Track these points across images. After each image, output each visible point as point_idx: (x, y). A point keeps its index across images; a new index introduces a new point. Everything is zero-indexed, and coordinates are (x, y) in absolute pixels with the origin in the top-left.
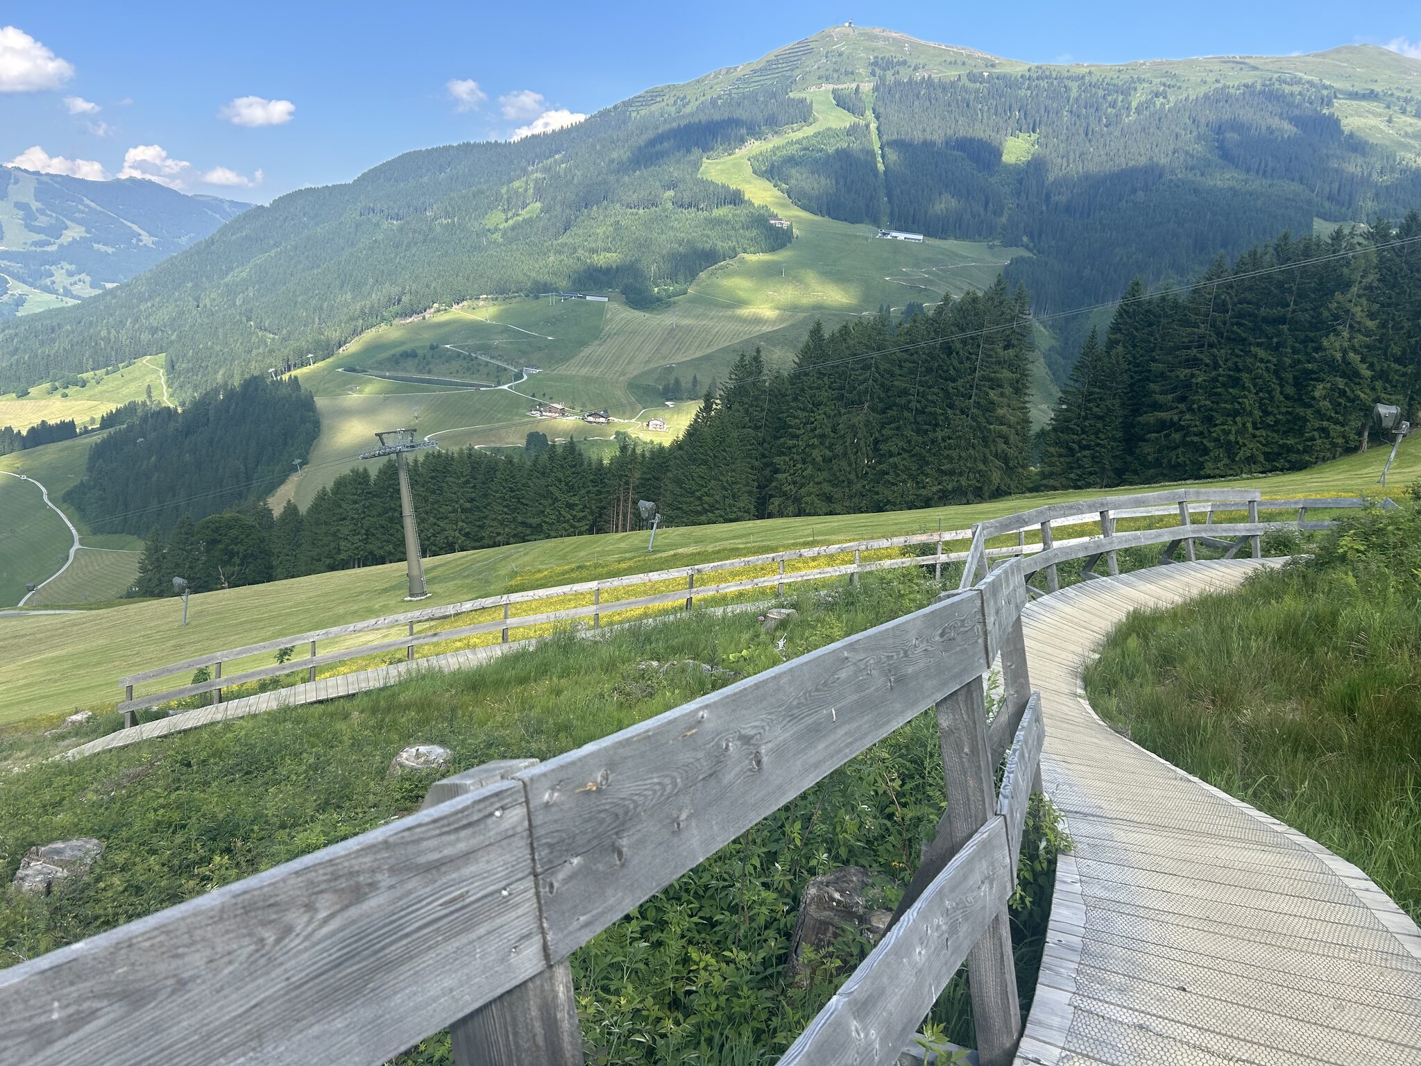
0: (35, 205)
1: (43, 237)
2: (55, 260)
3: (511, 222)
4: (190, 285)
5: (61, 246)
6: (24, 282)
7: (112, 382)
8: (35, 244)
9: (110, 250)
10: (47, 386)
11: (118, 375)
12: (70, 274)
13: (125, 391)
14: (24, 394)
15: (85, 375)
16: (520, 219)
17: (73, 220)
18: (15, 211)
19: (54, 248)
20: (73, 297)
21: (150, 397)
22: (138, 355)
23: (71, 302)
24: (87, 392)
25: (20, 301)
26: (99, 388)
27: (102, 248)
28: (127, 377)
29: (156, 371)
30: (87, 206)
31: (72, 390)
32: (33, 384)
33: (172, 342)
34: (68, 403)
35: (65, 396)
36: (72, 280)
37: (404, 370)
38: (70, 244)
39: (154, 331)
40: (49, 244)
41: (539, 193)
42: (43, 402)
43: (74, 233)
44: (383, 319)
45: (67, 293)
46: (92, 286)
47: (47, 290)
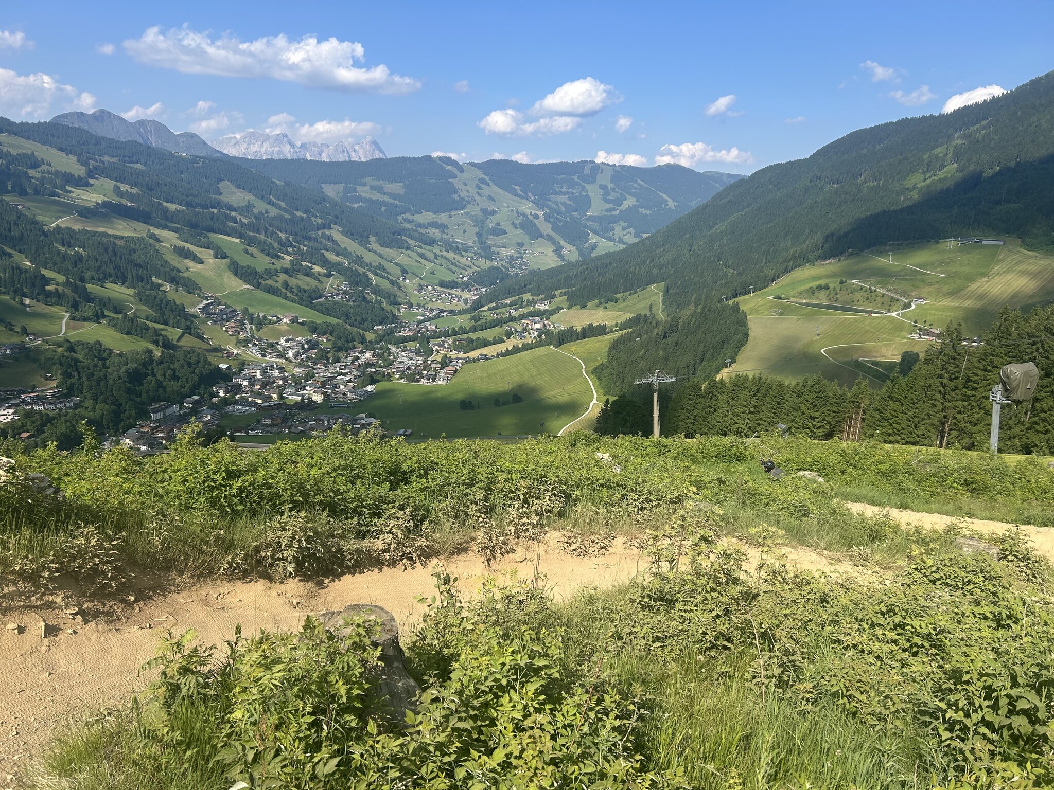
0: (610, 186)
1: (612, 206)
2: (615, 220)
3: (928, 181)
4: (688, 236)
5: (621, 211)
6: (598, 235)
7: (632, 300)
8: (607, 210)
9: (648, 212)
10: (597, 301)
11: (635, 296)
12: (624, 229)
13: (638, 306)
14: (584, 306)
15: (617, 296)
16: (936, 178)
17: (630, 194)
18: (599, 190)
19: (617, 212)
20: (624, 243)
21: (651, 310)
22: (649, 283)
23: (622, 247)
24: (618, 306)
25: (594, 247)
26: (625, 304)
27: (644, 211)
28: (641, 297)
29: (658, 293)
30: (639, 184)
31: (610, 304)
32: (590, 300)
33: (670, 275)
34: (607, 313)
35: (605, 308)
36: (624, 233)
37: (818, 298)
38: (626, 209)
39: (661, 267)
40: (615, 210)
41: (957, 156)
42: (593, 312)
43: (630, 202)
44: (808, 261)
45: (621, 241)
46: (635, 236)
47: (610, 239)
